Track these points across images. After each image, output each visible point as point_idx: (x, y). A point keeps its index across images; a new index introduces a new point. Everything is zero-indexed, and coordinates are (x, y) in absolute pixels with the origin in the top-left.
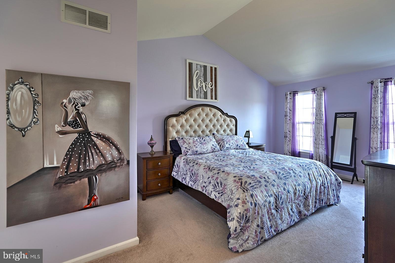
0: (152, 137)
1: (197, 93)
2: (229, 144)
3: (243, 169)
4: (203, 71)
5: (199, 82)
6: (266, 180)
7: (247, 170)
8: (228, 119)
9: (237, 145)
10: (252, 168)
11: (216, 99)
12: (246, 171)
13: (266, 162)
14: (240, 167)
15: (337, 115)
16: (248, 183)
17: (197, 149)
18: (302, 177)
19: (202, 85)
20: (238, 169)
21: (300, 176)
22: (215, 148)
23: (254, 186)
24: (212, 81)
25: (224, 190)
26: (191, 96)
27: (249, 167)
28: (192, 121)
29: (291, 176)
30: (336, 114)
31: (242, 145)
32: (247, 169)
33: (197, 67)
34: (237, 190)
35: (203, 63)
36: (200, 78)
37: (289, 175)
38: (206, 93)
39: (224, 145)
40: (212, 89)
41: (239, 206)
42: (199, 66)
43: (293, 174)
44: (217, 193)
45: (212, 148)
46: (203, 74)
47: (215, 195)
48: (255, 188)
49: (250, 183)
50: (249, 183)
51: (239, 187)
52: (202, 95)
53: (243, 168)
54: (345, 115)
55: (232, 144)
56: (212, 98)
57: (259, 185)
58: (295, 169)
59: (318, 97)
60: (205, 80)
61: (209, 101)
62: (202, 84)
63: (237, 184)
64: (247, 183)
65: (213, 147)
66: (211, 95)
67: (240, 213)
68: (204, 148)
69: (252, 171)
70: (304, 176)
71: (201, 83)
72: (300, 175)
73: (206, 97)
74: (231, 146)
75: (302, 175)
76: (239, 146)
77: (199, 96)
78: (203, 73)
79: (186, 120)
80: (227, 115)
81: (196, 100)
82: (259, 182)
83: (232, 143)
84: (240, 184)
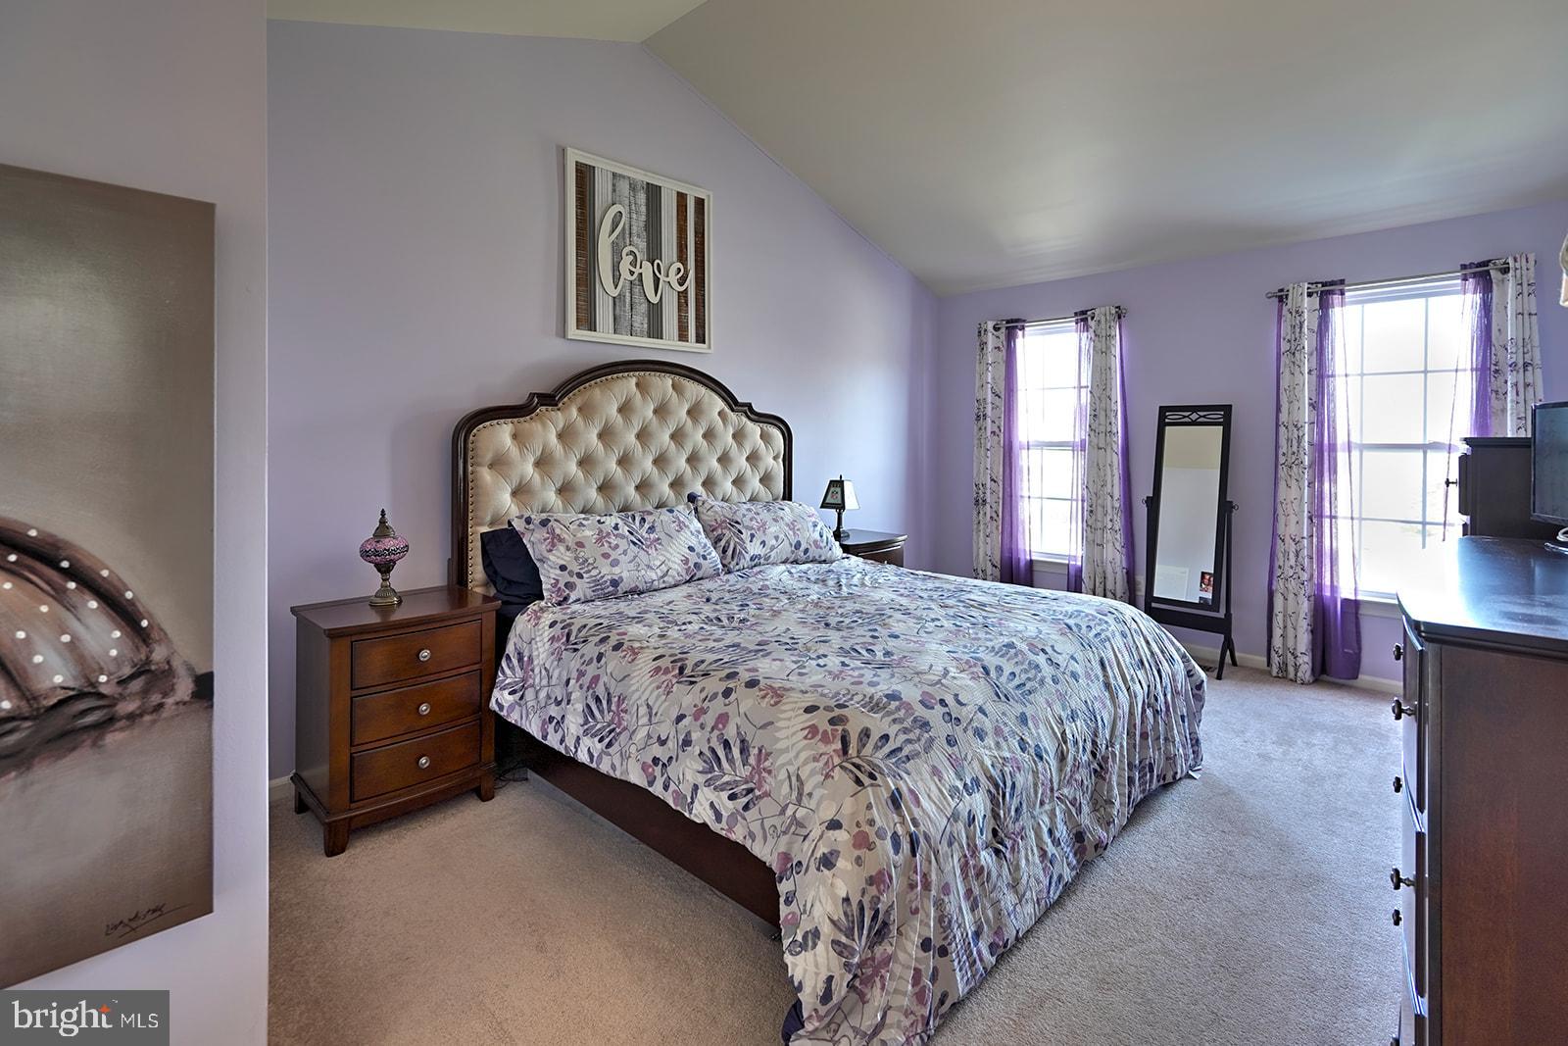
0: (383, 522)
1: (617, 308)
2: (763, 543)
3: (843, 664)
4: (643, 209)
5: (627, 260)
6: (949, 714)
7: (861, 668)
8: (754, 430)
9: (798, 545)
10: (880, 655)
11: (701, 338)
12: (856, 673)
13: (933, 620)
14: (825, 656)
15: (1166, 416)
16: (875, 736)
17: (617, 570)
18: (1080, 681)
19: (641, 274)
20: (818, 665)
21: (1074, 675)
22: (701, 561)
23: (900, 749)
24: (682, 257)
25: (761, 780)
26: (587, 321)
27: (864, 652)
28: (591, 437)
29: (1042, 682)
30: (1163, 410)
31: (815, 542)
32: (858, 663)
33: (614, 191)
34: (827, 776)
35: (643, 172)
36: (628, 242)
37: (1035, 677)
38: (655, 312)
39: (738, 547)
40: (683, 296)
41: (842, 864)
42: (624, 187)
43: (1047, 671)
44: (725, 795)
45: (686, 562)
46: (642, 224)
47: (712, 805)
48: (908, 758)
49: (885, 738)
50: (882, 737)
51: (837, 760)
52: (641, 321)
53: (843, 659)
54: (1194, 416)
55: (774, 542)
56: (683, 336)
57: (923, 740)
58: (1052, 647)
59: (1099, 345)
60: (654, 253)
61: (669, 347)
62: (637, 271)
63: (822, 748)
64: (868, 737)
65: (693, 558)
66: (679, 322)
67: (846, 900)
68: (648, 566)
69: (884, 674)
70: (1087, 676)
71: (634, 263)
72: (1072, 672)
73: (655, 331)
74: (773, 548)
75: (1079, 669)
76: (802, 548)
77: (627, 323)
78: (643, 218)
79: (565, 435)
80: (748, 410)
81: (609, 341)
82: (921, 727)
83: (777, 538)
84: (838, 745)
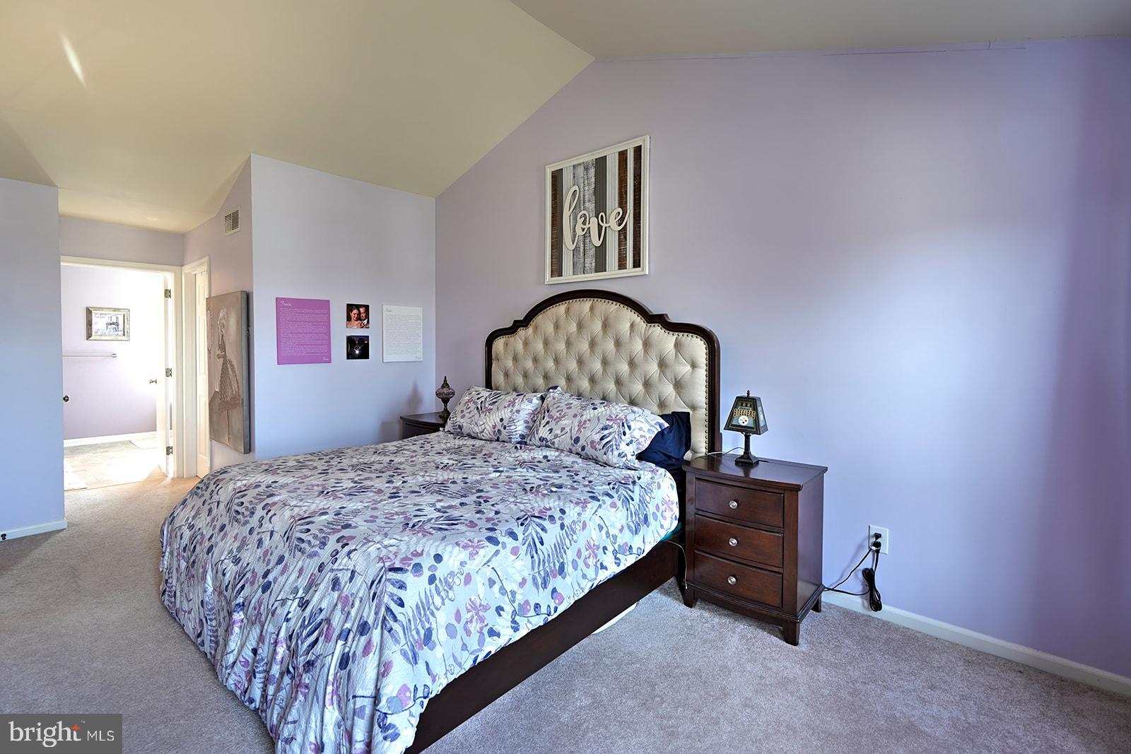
0: (445, 381)
1: (575, 257)
2: (551, 430)
4: (593, 180)
5: (580, 221)
8: (667, 340)
9: (577, 440)
11: (637, 264)
19: (589, 228)
22: (502, 429)
24: (622, 203)
26: (557, 270)
31: (592, 442)
33: (574, 177)
35: (590, 154)
36: (582, 208)
38: (601, 252)
40: (623, 233)
42: (581, 170)
45: (494, 427)
46: (592, 191)
52: (590, 262)
55: (558, 432)
56: (622, 265)
60: (601, 207)
61: (612, 278)
62: (587, 226)
65: (499, 426)
66: (619, 254)
71: (584, 223)
73: (601, 266)
74: (556, 436)
76: (580, 443)
77: (581, 266)
78: (593, 186)
79: (526, 343)
81: (571, 279)
83: (563, 429)
